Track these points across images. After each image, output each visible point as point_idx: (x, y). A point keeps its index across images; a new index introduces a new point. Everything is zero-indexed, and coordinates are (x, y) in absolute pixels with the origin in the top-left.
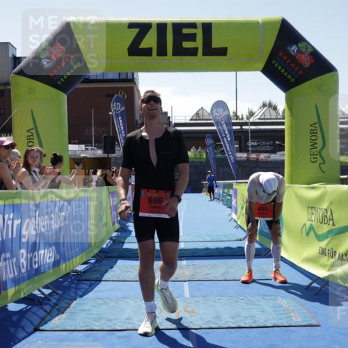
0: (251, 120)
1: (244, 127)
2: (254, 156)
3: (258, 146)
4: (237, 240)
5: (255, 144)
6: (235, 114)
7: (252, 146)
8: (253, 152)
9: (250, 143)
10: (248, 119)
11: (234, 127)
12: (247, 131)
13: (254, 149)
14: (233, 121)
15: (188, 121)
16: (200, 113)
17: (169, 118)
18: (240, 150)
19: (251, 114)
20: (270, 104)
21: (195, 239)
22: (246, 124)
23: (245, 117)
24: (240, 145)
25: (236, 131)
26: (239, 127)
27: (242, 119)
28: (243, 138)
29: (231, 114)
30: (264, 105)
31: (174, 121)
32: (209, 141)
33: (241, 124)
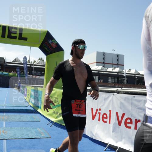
0: (35, 64)
1: (32, 66)
2: (34, 76)
3: (36, 73)
4: (25, 106)
5: (35, 72)
6: (29, 61)
7: (34, 73)
8: (34, 75)
9: (33, 72)
10: (33, 63)
11: (28, 66)
12: (32, 67)
13: (34, 74)
14: (28, 63)
15: (11, 62)
16: (16, 59)
17: (5, 60)
18: (30, 74)
19: (35, 62)
20: (41, 59)
21: (10, 105)
22: (32, 65)
23: (32, 63)
24: (30, 72)
25: (28, 67)
26: (30, 66)
27: (31, 63)
28: (31, 70)
29: (28, 61)
30: (40, 59)
31: (6, 61)
32: (18, 70)
33: (31, 65)
